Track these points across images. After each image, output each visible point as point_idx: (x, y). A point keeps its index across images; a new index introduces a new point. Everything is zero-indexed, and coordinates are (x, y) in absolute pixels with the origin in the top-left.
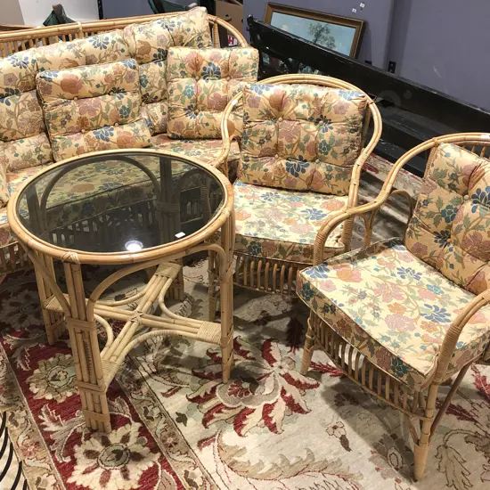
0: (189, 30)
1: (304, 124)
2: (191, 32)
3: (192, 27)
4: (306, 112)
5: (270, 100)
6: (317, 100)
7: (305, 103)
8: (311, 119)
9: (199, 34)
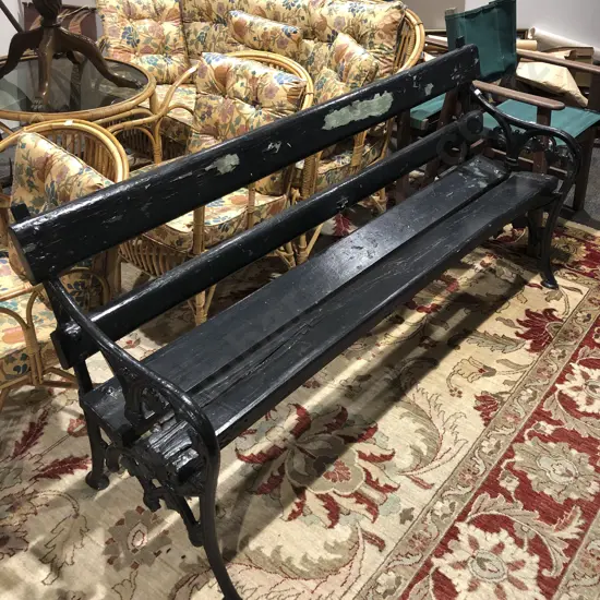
0: (366, 21)
1: (239, 103)
2: (367, 24)
3: (370, 18)
4: (243, 92)
5: (215, 71)
6: (253, 80)
7: (244, 81)
8: (246, 100)
9: (373, 29)
